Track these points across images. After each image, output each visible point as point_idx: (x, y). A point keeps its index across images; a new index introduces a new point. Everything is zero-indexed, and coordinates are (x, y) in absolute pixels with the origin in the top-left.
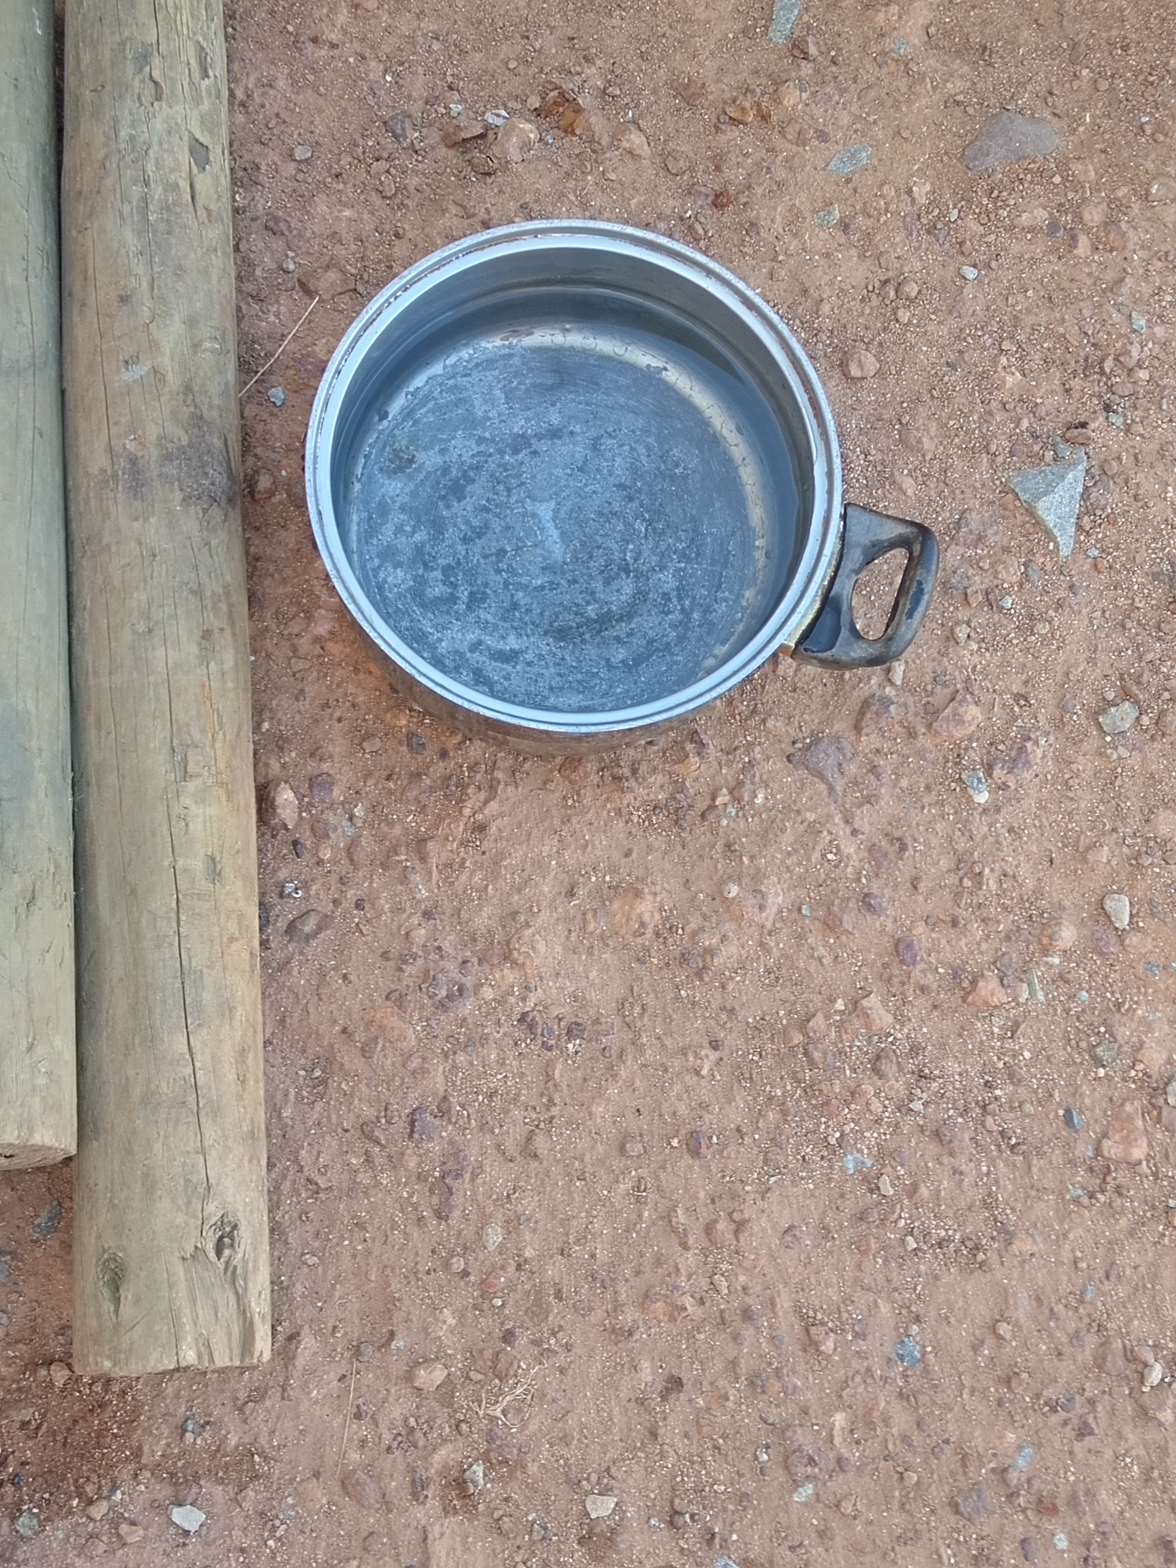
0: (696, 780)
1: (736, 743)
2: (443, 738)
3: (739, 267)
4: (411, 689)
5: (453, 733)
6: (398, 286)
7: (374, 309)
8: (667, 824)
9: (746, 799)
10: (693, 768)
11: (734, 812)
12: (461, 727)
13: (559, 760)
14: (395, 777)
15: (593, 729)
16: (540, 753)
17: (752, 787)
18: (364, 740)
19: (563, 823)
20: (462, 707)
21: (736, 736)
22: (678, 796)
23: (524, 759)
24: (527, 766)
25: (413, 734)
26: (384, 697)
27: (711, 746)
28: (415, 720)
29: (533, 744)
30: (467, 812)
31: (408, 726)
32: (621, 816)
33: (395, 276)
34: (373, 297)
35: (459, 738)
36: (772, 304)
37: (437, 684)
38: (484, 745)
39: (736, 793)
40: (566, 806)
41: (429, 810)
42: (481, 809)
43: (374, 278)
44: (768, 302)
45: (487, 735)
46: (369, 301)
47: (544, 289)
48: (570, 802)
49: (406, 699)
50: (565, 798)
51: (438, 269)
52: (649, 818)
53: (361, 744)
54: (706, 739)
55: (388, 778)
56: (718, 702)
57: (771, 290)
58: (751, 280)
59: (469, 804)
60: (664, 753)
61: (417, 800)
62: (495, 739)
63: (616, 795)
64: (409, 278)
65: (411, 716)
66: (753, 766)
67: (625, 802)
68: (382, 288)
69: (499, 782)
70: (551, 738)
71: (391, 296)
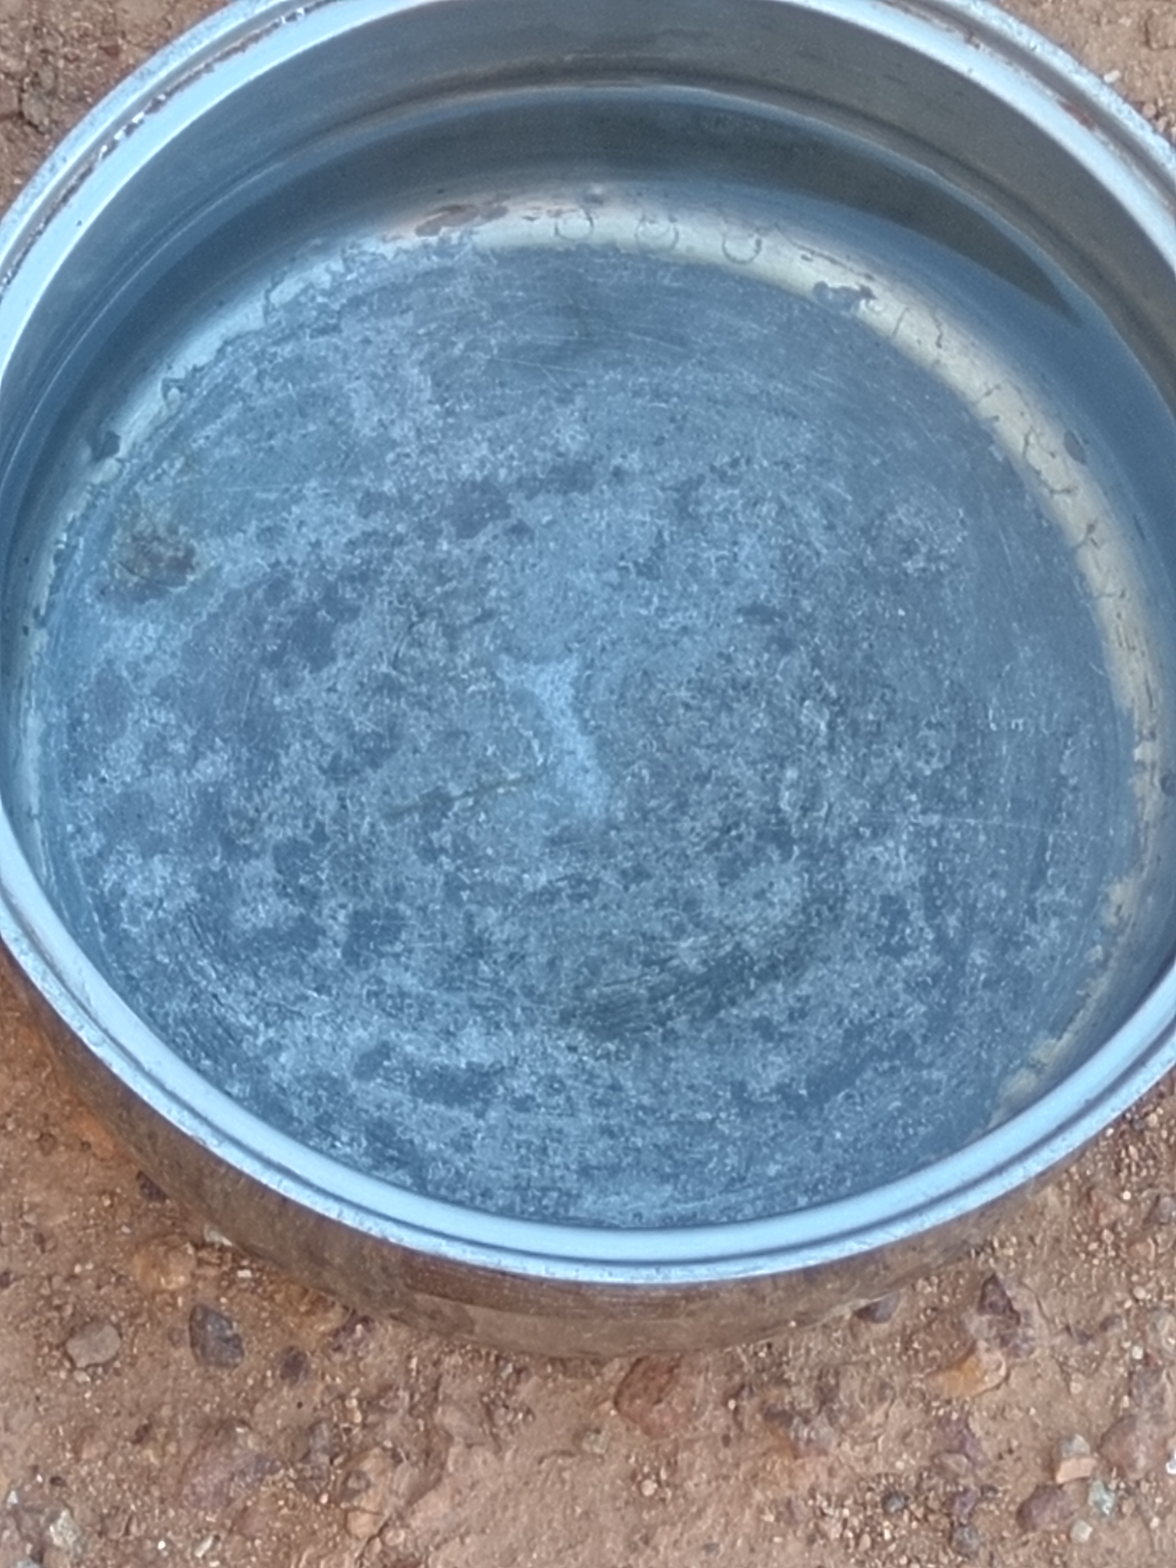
0: (999, 1414)
1: (1107, 1308)
2: (291, 1322)
3: (1057, 15)
4: (197, 1186)
5: (319, 1305)
6: (134, 98)
7: (72, 161)
8: (923, 1542)
9: (1142, 1462)
10: (990, 1380)
11: (1109, 1502)
12: (341, 1286)
13: (614, 1370)
14: (160, 1433)
15: (702, 1274)
16: (562, 1351)
17: (1158, 1432)
18: (72, 1333)
19: (633, 1548)
20: (338, 1226)
21: (1104, 1288)
22: (950, 1461)
23: (518, 1372)
24: (526, 1390)
25: (206, 1312)
26: (123, 1215)
27: (1037, 1319)
28: (211, 1272)
29: (540, 1324)
30: (362, 1525)
31: (191, 1289)
32: (792, 1521)
33: (125, 73)
34: (66, 131)
35: (334, 1318)
36: (1150, 111)
37: (268, 1164)
38: (404, 1333)
39: (1111, 1448)
40: (639, 1502)
41: (255, 1523)
42: (401, 1518)
43: (73, 82)
44: (1139, 106)
45: (410, 1305)
46: (57, 141)
47: (531, 93)
48: (649, 1488)
49: (186, 1217)
50: (634, 1477)
51: (242, 48)
52: (871, 1525)
53: (62, 1345)
54: (1021, 1300)
55: (142, 1436)
56: (1050, 1194)
57: (1146, 74)
58: (1093, 49)
59: (369, 1502)
60: (907, 1344)
61: (220, 1494)
62: (433, 1315)
63: (778, 1463)
64: (163, 74)
65: (201, 1262)
66: (1158, 1371)
67: (804, 1484)
68: (90, 106)
69: (449, 1438)
70: (590, 1306)
71: (117, 125)
